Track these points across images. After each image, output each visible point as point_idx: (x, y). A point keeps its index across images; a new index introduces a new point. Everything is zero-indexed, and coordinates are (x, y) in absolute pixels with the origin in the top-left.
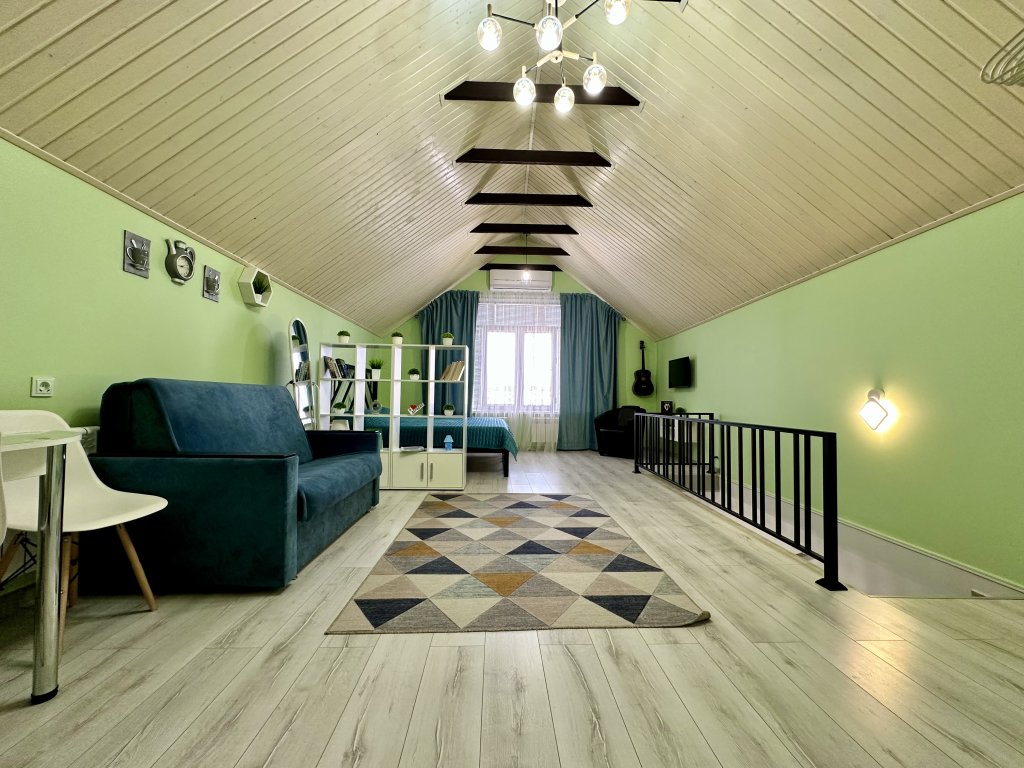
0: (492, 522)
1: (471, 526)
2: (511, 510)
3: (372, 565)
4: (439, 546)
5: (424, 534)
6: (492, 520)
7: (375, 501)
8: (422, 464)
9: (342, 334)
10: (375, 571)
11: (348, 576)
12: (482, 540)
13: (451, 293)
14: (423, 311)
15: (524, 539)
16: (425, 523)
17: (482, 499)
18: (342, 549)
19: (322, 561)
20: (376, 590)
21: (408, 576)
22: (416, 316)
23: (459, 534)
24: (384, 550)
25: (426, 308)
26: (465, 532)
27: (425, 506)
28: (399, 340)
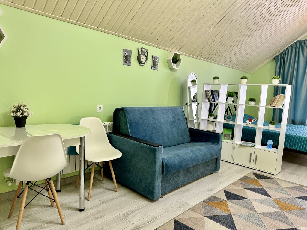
0: (278, 204)
1: (262, 202)
2: (299, 200)
3: (194, 204)
4: (233, 207)
5: (231, 196)
6: (280, 203)
7: (216, 169)
8: (251, 154)
9: (215, 78)
10: (193, 209)
11: (181, 206)
12: (262, 214)
13: (300, 42)
14: (278, 56)
15: (292, 225)
16: (236, 190)
17: (284, 185)
18: (188, 190)
19: (176, 193)
20: (187, 219)
21: (205, 218)
22: (273, 60)
23: (251, 204)
24: (205, 198)
25: (281, 54)
26: (255, 204)
27: (245, 179)
28: (245, 81)
